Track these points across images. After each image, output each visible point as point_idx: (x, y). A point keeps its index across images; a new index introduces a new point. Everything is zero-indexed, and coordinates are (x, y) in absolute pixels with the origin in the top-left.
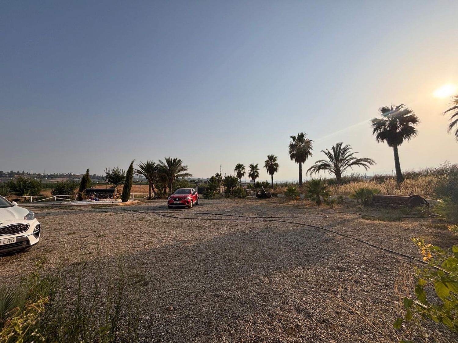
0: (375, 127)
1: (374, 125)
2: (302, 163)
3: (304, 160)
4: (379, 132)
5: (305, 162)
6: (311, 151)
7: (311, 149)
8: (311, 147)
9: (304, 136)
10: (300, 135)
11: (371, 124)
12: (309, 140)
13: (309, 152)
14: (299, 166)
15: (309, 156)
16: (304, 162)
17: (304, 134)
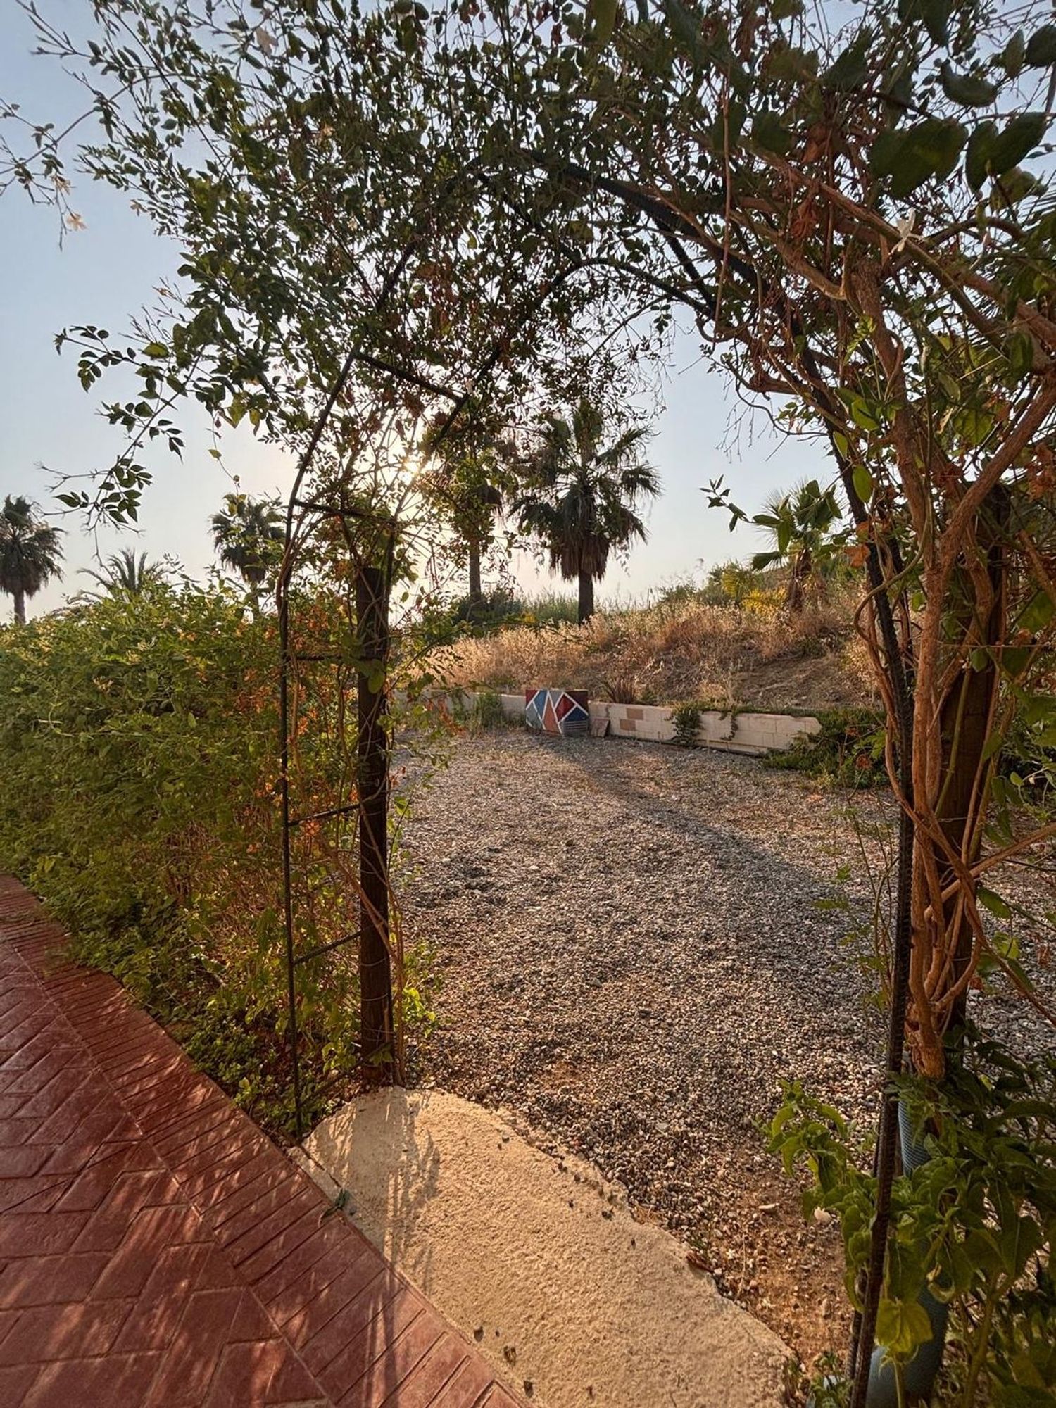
0: (217, 534)
1: (215, 529)
2: (26, 598)
3: (32, 589)
4: (225, 547)
5: (37, 593)
6: (57, 561)
7: (56, 556)
8: (57, 548)
9: (32, 508)
10: (13, 502)
11: (212, 525)
12: (51, 526)
13: (50, 564)
14: (13, 605)
15: (52, 578)
16: (30, 593)
17: (28, 502)
